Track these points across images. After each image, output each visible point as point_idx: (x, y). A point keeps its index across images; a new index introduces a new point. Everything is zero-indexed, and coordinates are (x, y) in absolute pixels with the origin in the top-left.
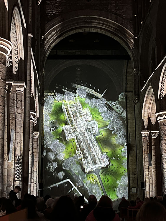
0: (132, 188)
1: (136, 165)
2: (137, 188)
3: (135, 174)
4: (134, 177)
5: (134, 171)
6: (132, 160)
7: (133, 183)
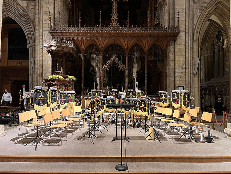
0: (178, 86)
1: (185, 56)
2: (185, 87)
3: (183, 69)
4: (182, 73)
5: (181, 64)
6: (179, 49)
7: (180, 80)
